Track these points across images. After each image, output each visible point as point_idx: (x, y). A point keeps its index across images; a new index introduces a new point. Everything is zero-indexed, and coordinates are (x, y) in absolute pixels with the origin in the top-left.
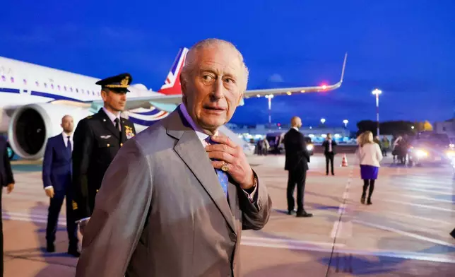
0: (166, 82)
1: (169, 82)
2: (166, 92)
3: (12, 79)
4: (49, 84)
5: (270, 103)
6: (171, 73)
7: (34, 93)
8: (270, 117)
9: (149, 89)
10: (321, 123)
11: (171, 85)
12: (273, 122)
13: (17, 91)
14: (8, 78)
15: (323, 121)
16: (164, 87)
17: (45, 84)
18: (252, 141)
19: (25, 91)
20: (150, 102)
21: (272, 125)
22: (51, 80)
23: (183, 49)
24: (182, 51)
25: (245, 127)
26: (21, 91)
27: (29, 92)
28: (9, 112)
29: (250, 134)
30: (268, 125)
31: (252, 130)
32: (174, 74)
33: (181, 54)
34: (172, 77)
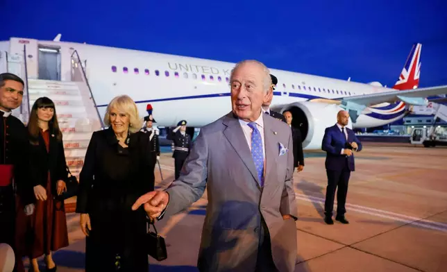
0: (400, 78)
1: (403, 78)
2: (401, 87)
4: (302, 86)
6: (404, 69)
7: (291, 95)
9: (384, 86)
11: (405, 81)
13: (279, 94)
16: (398, 83)
17: (299, 87)
19: (285, 93)
22: (304, 83)
23: (416, 45)
24: (415, 47)
26: (282, 94)
27: (288, 94)
32: (407, 70)
33: (414, 49)
34: (406, 74)
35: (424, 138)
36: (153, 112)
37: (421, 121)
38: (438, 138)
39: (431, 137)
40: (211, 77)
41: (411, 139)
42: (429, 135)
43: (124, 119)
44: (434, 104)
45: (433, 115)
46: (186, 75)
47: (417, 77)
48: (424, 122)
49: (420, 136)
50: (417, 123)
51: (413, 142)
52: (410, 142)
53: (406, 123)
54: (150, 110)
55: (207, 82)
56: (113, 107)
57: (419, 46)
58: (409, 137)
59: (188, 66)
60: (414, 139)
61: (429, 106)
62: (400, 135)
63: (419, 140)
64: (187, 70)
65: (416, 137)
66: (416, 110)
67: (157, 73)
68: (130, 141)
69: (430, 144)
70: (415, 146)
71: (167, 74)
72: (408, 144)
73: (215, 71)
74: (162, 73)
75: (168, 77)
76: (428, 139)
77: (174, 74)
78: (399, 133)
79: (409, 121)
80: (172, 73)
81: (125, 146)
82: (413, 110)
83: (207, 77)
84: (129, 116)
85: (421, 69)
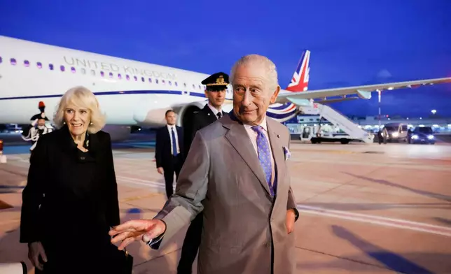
0: (292, 81)
1: (295, 81)
2: (293, 89)
3: (176, 83)
5: (380, 96)
6: (296, 73)
7: (192, 94)
8: (380, 109)
10: (432, 113)
11: (296, 83)
12: (382, 114)
13: (179, 93)
14: (173, 83)
15: (434, 111)
16: (290, 85)
17: (200, 86)
18: (372, 131)
19: (186, 92)
20: (288, 98)
21: (382, 117)
23: (305, 52)
25: (356, 119)
26: (183, 93)
27: (189, 93)
28: (176, 109)
29: (359, 124)
30: (378, 117)
31: (362, 122)
32: (298, 73)
33: (304, 56)
34: (297, 77)
35: (312, 135)
36: (46, 110)
37: (311, 120)
38: (322, 136)
39: (317, 134)
40: (111, 74)
41: (301, 136)
42: (315, 133)
43: (85, 117)
44: (319, 105)
45: (319, 115)
46: (84, 71)
47: (306, 80)
48: (315, 120)
49: (309, 133)
50: (309, 121)
51: (303, 139)
52: (300, 139)
53: (300, 122)
54: (42, 107)
55: (106, 79)
56: (70, 101)
57: (308, 53)
58: (299, 135)
59: (86, 61)
60: (304, 137)
61: (316, 106)
62: (295, 133)
63: (307, 137)
64: (85, 65)
65: (305, 135)
66: (305, 111)
67: (51, 67)
68: (89, 144)
69: (316, 140)
70: (304, 143)
71: (62, 68)
72: (299, 141)
73: (115, 68)
74: (57, 68)
75: (64, 72)
76: (315, 136)
77: (70, 69)
78: (293, 131)
79: (302, 120)
80: (68, 68)
81: (84, 150)
82: (303, 110)
83: (106, 73)
84: (91, 112)
85: (310, 73)
